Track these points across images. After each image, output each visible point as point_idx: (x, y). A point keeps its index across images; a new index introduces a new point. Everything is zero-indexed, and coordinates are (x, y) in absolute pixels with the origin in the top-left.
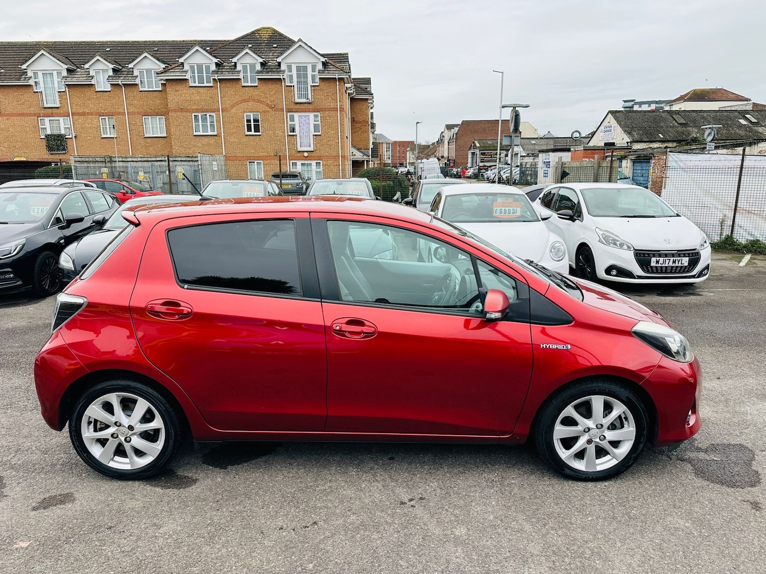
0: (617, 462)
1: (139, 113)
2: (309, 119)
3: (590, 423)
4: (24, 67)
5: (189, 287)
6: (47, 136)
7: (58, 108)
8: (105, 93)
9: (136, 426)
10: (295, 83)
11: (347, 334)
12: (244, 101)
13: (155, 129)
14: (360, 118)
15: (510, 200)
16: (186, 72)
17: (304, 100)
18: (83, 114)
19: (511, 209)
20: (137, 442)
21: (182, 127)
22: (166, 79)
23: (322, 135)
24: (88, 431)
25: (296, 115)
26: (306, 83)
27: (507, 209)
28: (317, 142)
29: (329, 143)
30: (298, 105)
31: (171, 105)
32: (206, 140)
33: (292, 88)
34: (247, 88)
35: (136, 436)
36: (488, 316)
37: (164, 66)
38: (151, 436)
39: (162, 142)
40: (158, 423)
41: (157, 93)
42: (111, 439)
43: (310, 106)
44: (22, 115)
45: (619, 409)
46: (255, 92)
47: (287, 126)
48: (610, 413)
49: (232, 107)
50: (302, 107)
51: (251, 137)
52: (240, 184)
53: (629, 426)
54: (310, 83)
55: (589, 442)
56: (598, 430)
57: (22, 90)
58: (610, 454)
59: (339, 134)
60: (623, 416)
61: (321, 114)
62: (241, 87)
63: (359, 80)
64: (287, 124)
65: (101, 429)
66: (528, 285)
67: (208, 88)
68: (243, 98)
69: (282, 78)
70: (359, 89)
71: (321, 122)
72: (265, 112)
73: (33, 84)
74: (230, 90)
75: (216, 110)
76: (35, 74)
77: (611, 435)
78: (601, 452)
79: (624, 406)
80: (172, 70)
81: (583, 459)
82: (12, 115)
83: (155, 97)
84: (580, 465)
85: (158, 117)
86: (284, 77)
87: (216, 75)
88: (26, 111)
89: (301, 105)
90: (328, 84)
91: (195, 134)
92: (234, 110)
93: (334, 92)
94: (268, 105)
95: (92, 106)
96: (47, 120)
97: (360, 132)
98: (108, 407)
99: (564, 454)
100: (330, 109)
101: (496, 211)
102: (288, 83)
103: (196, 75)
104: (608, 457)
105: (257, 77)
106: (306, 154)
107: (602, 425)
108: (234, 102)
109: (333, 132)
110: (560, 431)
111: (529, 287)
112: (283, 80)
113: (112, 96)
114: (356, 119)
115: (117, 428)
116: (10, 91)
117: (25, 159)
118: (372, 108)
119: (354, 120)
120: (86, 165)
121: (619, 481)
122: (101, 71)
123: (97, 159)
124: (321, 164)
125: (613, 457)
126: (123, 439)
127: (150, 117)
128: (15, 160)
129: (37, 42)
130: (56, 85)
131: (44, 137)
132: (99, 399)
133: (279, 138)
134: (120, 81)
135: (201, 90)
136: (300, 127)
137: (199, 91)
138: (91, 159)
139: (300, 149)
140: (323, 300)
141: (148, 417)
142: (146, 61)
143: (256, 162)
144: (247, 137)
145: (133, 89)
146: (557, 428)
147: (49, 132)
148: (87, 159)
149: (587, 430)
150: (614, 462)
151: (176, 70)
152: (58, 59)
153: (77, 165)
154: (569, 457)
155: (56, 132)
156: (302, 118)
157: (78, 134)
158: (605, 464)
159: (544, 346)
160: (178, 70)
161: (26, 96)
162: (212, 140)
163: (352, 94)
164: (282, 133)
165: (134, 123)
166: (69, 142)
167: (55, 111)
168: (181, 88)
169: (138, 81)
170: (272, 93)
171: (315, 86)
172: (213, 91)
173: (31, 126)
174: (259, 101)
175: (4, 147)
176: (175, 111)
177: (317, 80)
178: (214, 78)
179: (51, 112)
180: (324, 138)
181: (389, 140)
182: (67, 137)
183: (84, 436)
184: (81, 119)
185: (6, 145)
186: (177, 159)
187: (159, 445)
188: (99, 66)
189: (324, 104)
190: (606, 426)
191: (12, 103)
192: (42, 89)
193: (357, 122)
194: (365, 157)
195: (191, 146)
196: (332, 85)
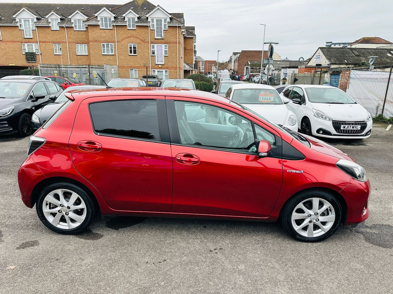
0: (324, 233)
1: (74, 42)
2: (162, 47)
3: (311, 212)
4: (14, 16)
5: (100, 134)
6: (26, 53)
7: (32, 38)
8: (56, 31)
9: (72, 207)
10: (155, 29)
11: (184, 162)
12: (128, 37)
13: (82, 51)
14: (188, 48)
15: (268, 93)
16: (99, 21)
17: (160, 38)
18: (45, 42)
19: (268, 97)
20: (72, 215)
21: (96, 50)
22: (88, 25)
23: (169, 56)
24: (46, 209)
25: (155, 45)
26: (161, 28)
27: (266, 97)
28: (166, 59)
29: (172, 60)
30: (157, 40)
31: (90, 39)
32: (108, 57)
33: (154, 31)
34: (130, 31)
35: (71, 212)
36: (260, 154)
37: (87, 18)
38: (79, 212)
39: (86, 58)
40: (83, 205)
41: (83, 32)
42: (58, 213)
43: (163, 41)
44: (13, 42)
45: (327, 205)
46: (134, 33)
47: (151, 51)
48: (322, 207)
49: (122, 40)
50: (159, 41)
51: (132, 56)
52: (126, 81)
53: (332, 214)
54: (163, 29)
55: (310, 222)
56: (315, 216)
57: (13, 28)
58: (321, 228)
59: (178, 56)
60: (329, 209)
61: (168, 45)
62: (127, 30)
63: (188, 28)
64: (151, 50)
65: (53, 208)
66: (282, 138)
67: (110, 30)
68: (128, 36)
69: (148, 25)
70: (189, 32)
71: (168, 49)
72: (139, 43)
73: (19, 25)
74: (122, 31)
75: (114, 42)
76: (20, 20)
77: (322, 219)
78: (316, 227)
79: (330, 204)
80: (91, 20)
81: (306, 231)
82: (8, 42)
83: (82, 34)
84: (305, 234)
85: (84, 45)
86: (150, 25)
87: (114, 23)
88: (15, 40)
89: (158, 40)
90: (173, 29)
91: (103, 54)
92: (123, 42)
93: (175, 34)
94: (141, 40)
95: (49, 38)
96: (26, 44)
97: (188, 55)
98: (57, 197)
99: (296, 228)
100: (173, 43)
101: (260, 98)
102: (151, 28)
103: (104, 23)
104: (320, 230)
105: (135, 25)
106: (160, 66)
107: (317, 213)
108: (123, 38)
109: (174, 55)
110: (295, 216)
111: (282, 139)
112: (149, 26)
113: (60, 33)
114: (186, 48)
115: (61, 207)
116: (7, 29)
117: (14, 65)
118: (195, 42)
119: (185, 49)
120: (46, 69)
121: (325, 243)
122: (54, 20)
123: (52, 66)
124: (168, 71)
125: (323, 230)
126: (64, 213)
127: (79, 45)
128: (9, 65)
129: (21, 3)
130: (31, 26)
131: (24, 54)
132: (52, 192)
133: (146, 57)
134: (64, 25)
135: (106, 31)
136: (157, 51)
137: (105, 31)
138: (49, 66)
139: (157, 63)
140: (171, 143)
141: (78, 202)
142: (78, 15)
143: (134, 69)
144: (130, 56)
145: (71, 29)
146: (294, 214)
147: (27, 51)
148: (47, 66)
149: (309, 215)
150: (323, 233)
151: (93, 20)
152: (32, 13)
153: (42, 68)
154: (299, 230)
155: (31, 51)
156: (158, 47)
157: (42, 52)
158: (318, 233)
159: (289, 171)
160: (95, 20)
161: (15, 31)
162: (111, 58)
163: (185, 35)
164: (148, 55)
165: (71, 47)
166: (37, 56)
167: (30, 40)
168: (96, 30)
169: (73, 25)
170: (143, 33)
171: (166, 30)
172: (112, 31)
173: (18, 48)
174: (136, 37)
175: (4, 58)
176: (93, 41)
177: (167, 27)
178: (113, 24)
179: (28, 40)
180: (170, 58)
181: (203, 59)
182: (36, 54)
183: (44, 211)
184: (44, 45)
185: (5, 57)
186: (93, 67)
187: (83, 217)
188: (53, 17)
189: (170, 40)
190: (319, 214)
191: (8, 35)
192: (24, 29)
193: (187, 50)
194: (191, 68)
195: (100, 60)
196: (175, 30)
